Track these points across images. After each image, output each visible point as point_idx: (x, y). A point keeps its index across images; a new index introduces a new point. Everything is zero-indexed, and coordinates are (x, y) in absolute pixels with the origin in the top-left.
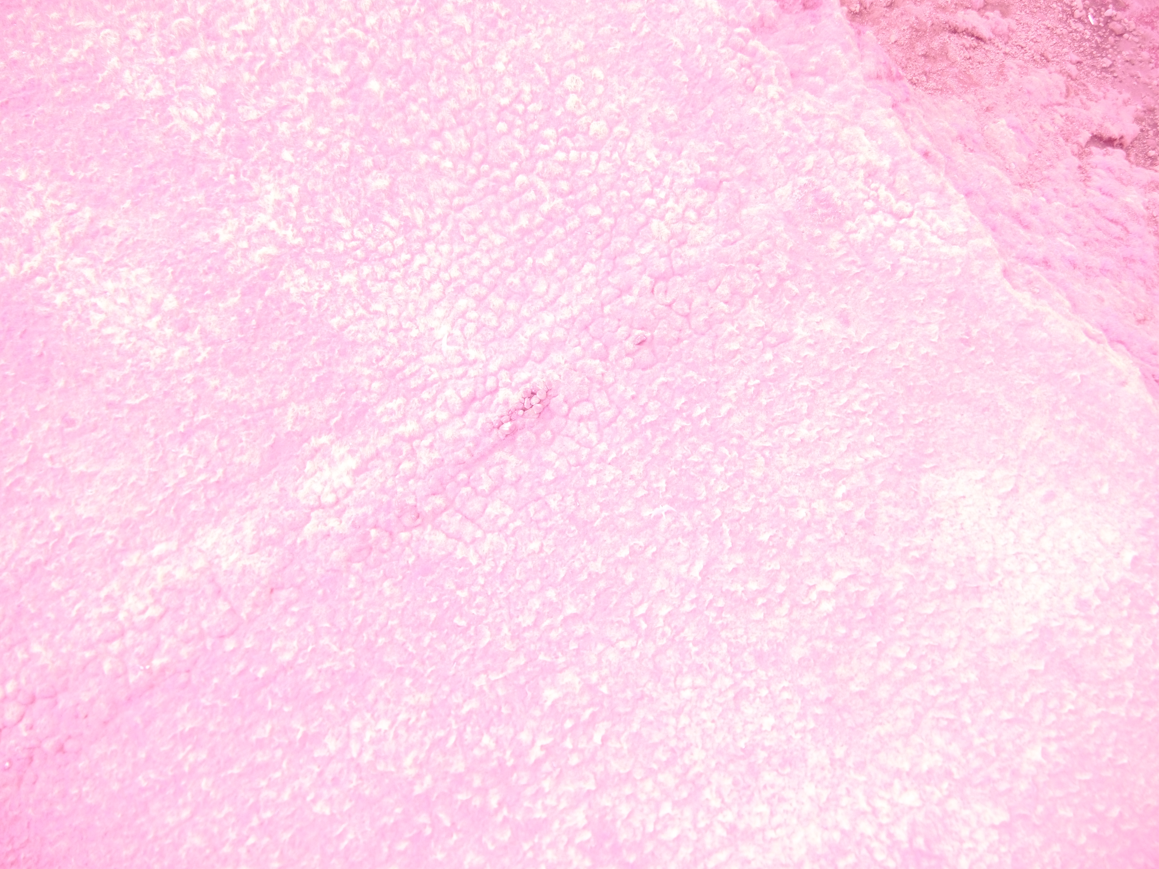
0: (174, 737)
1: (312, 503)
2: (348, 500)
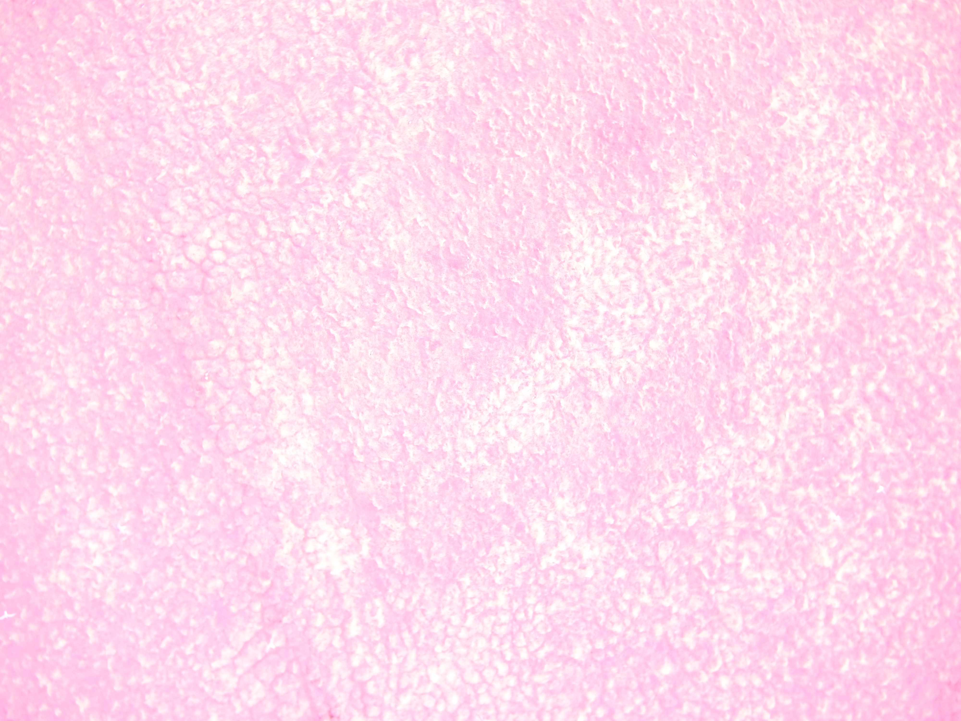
0: (141, 387)
1: (311, 532)
2: (304, 563)
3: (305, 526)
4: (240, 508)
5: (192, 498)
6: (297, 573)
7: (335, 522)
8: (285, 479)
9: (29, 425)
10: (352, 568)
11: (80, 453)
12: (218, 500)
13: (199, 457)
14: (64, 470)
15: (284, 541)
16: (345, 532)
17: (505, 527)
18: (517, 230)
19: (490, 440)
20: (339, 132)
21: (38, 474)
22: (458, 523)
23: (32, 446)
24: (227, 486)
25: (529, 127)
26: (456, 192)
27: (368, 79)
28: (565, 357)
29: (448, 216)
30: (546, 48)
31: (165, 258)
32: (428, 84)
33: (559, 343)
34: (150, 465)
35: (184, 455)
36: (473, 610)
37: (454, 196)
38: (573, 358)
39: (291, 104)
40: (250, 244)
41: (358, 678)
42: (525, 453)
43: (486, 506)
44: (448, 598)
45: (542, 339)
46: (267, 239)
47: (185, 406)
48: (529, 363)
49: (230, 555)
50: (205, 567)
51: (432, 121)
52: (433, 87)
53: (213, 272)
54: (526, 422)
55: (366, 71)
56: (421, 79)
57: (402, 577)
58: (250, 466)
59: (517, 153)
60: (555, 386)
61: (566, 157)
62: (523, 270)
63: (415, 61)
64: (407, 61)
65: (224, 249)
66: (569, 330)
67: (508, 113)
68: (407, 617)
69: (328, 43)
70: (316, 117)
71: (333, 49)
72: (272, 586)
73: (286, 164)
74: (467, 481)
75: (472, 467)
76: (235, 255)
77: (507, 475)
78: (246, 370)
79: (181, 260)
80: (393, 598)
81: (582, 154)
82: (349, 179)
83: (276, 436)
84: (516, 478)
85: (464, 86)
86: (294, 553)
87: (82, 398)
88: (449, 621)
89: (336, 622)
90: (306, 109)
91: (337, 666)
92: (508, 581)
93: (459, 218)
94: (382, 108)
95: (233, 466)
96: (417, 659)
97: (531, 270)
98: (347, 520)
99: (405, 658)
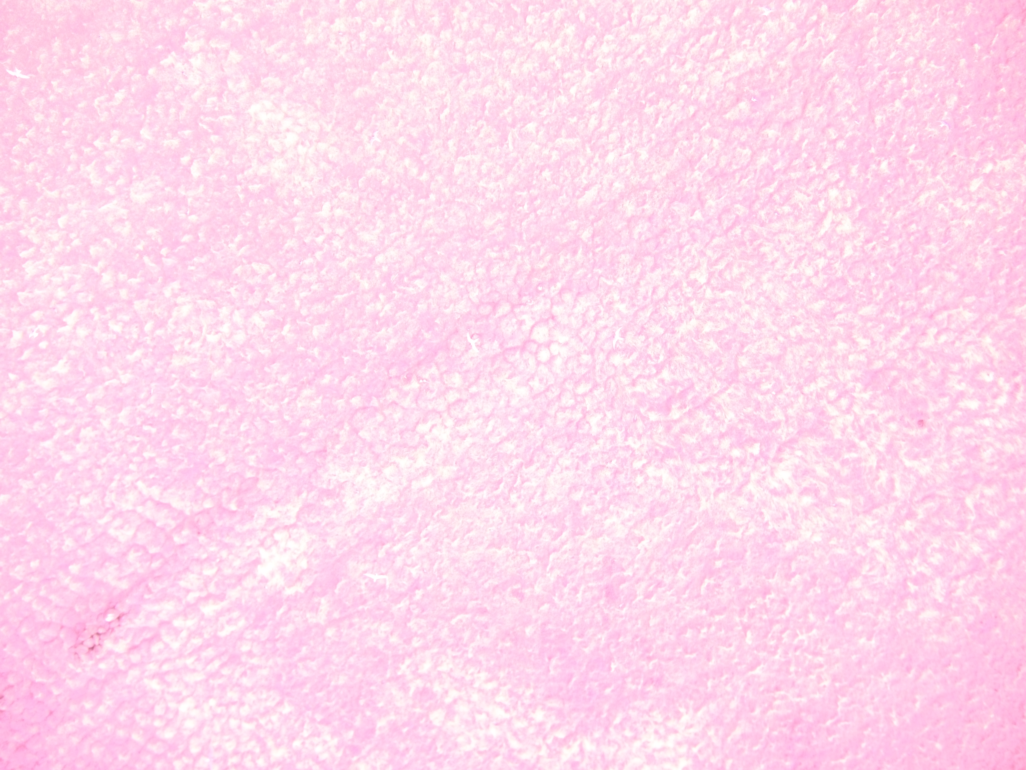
0: (395, 323)
1: (295, 530)
2: (262, 535)
3: (300, 524)
4: (302, 454)
5: (300, 405)
6: (251, 533)
7: (311, 550)
8: (341, 486)
9: (327, 231)
10: (269, 584)
11: (314, 287)
12: (304, 430)
13: (342, 397)
14: (293, 277)
15: (279, 508)
16: (303, 564)
17: (351, 734)
18: (667, 653)
19: (437, 688)
20: (707, 438)
21: (281, 253)
22: (342, 680)
23: (307, 240)
24: (321, 434)
25: (780, 639)
26: (686, 573)
27: (772, 454)
28: (548, 747)
29: (658, 572)
30: (869, 639)
31: (526, 309)
32: (789, 518)
33: (561, 735)
34: (322, 354)
35: (340, 382)
36: (259, 726)
37: (680, 575)
38: (550, 756)
39: (719, 385)
40: (565, 380)
41: (163, 631)
42: (434, 732)
43: (367, 705)
44: (264, 696)
45: (560, 713)
46: (575, 396)
47: (388, 370)
48: (530, 706)
49: (252, 460)
50: (234, 441)
51: (751, 531)
52: (787, 524)
53: (526, 355)
54: (467, 722)
55: (780, 450)
56: (791, 510)
57: (272, 640)
58: (346, 450)
59: (749, 634)
60: (514, 744)
61: (761, 689)
62: (627, 671)
63: (807, 500)
64: (805, 492)
65: (552, 358)
66: (578, 742)
67: (788, 612)
68: (234, 659)
69: (796, 406)
70: (714, 412)
71: (790, 412)
72: (234, 513)
73: (657, 395)
74: (388, 675)
75: (403, 676)
76: (550, 370)
77: (405, 718)
78: (440, 413)
79: (529, 323)
80: (249, 637)
81: (771, 706)
82: (662, 460)
83: (382, 463)
84: (405, 730)
85: (800, 557)
86: (270, 521)
87: (368, 272)
88: (242, 704)
89: (212, 588)
90: (719, 400)
91: (169, 607)
92: (298, 753)
93: (659, 584)
94: (747, 476)
95: (342, 432)
96: (196, 683)
97: (629, 680)
98: (315, 562)
99: (194, 671)
